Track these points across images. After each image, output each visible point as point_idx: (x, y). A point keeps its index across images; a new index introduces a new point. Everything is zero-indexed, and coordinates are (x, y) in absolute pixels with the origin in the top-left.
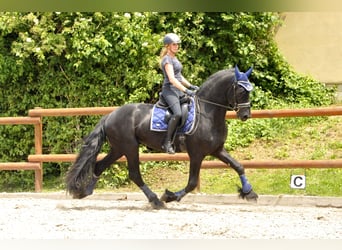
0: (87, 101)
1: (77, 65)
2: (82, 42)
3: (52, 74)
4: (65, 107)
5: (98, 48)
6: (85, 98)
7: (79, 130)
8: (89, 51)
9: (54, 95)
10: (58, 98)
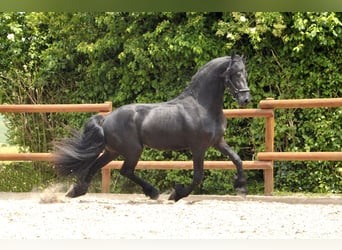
0: (305, 92)
1: (298, 49)
2: (306, 21)
3: (260, 60)
4: (276, 99)
5: (326, 28)
6: (302, 89)
7: (292, 126)
8: (314, 32)
9: (262, 85)
10: (266, 89)
